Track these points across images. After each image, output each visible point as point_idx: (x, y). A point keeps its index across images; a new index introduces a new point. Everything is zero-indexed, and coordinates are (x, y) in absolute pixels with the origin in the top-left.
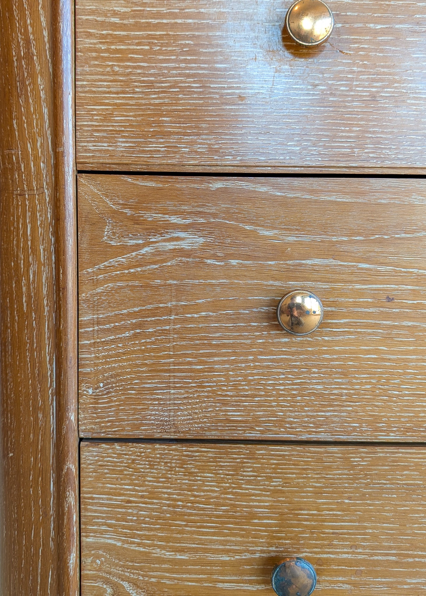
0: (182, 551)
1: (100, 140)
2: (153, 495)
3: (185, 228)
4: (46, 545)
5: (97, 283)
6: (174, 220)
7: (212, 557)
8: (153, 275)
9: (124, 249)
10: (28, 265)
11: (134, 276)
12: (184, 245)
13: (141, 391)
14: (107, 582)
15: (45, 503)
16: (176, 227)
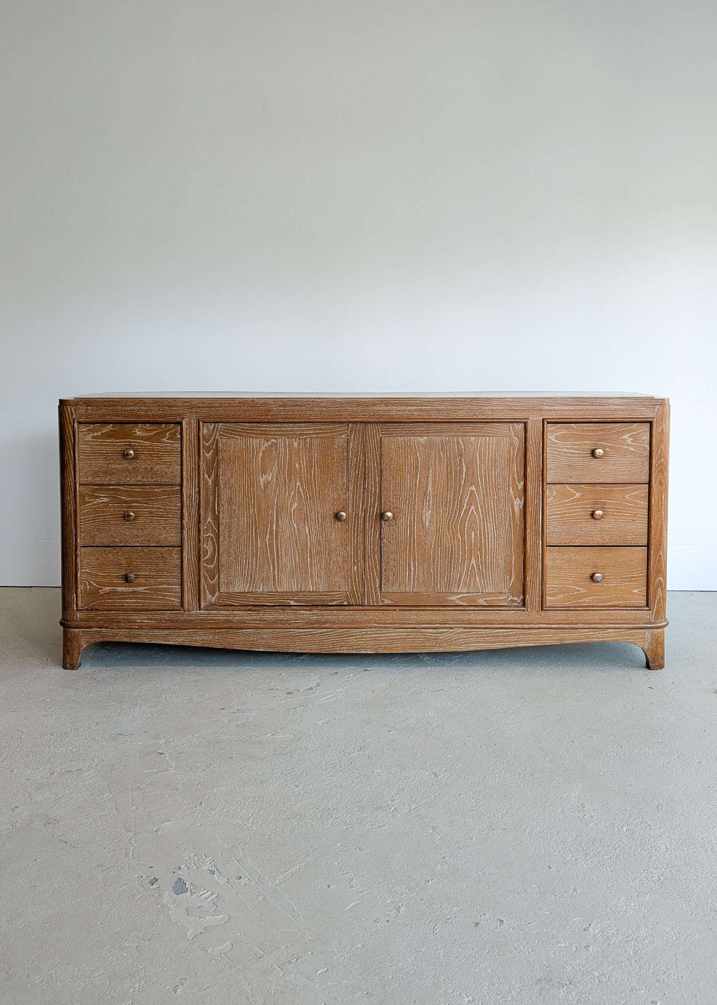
0: (105, 573)
1: (85, 478)
2: (97, 560)
3: (104, 497)
4: (73, 572)
5: (84, 510)
6: (101, 495)
7: (112, 574)
8: (97, 508)
9: (90, 502)
10: (68, 506)
11: (93, 508)
12: (104, 501)
13: (94, 535)
14: (87, 581)
15: (73, 562)
16: (102, 497)
